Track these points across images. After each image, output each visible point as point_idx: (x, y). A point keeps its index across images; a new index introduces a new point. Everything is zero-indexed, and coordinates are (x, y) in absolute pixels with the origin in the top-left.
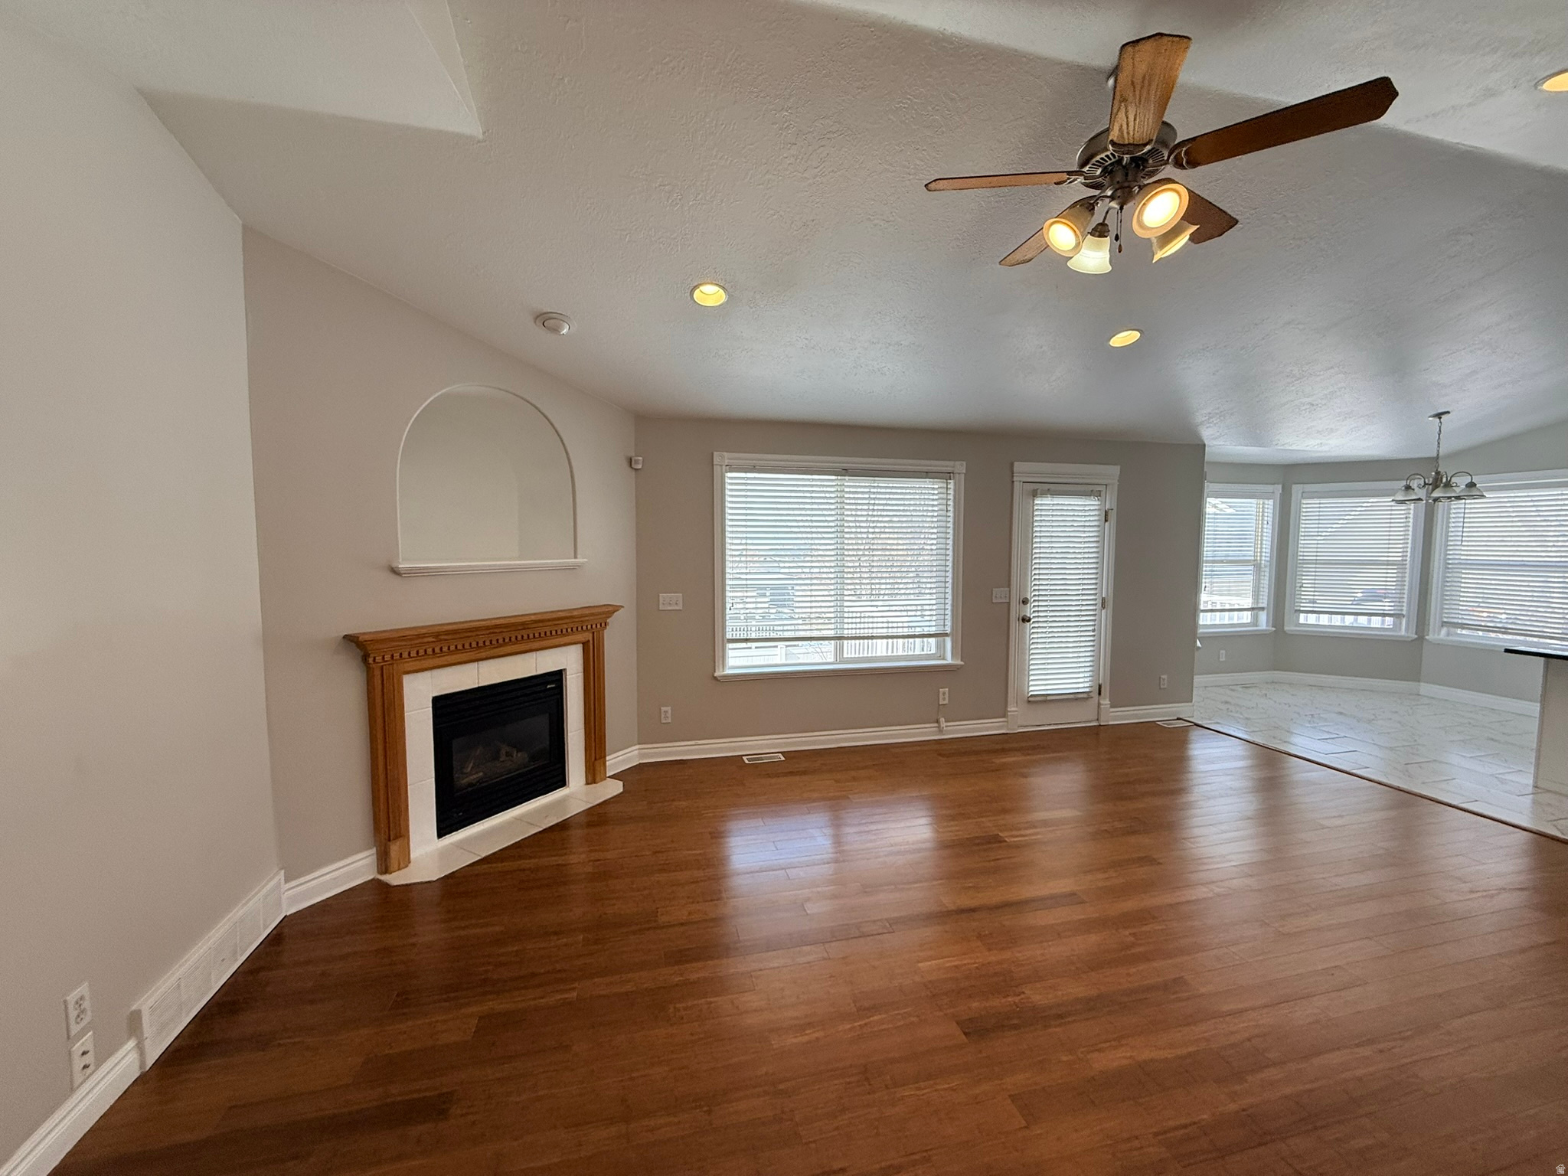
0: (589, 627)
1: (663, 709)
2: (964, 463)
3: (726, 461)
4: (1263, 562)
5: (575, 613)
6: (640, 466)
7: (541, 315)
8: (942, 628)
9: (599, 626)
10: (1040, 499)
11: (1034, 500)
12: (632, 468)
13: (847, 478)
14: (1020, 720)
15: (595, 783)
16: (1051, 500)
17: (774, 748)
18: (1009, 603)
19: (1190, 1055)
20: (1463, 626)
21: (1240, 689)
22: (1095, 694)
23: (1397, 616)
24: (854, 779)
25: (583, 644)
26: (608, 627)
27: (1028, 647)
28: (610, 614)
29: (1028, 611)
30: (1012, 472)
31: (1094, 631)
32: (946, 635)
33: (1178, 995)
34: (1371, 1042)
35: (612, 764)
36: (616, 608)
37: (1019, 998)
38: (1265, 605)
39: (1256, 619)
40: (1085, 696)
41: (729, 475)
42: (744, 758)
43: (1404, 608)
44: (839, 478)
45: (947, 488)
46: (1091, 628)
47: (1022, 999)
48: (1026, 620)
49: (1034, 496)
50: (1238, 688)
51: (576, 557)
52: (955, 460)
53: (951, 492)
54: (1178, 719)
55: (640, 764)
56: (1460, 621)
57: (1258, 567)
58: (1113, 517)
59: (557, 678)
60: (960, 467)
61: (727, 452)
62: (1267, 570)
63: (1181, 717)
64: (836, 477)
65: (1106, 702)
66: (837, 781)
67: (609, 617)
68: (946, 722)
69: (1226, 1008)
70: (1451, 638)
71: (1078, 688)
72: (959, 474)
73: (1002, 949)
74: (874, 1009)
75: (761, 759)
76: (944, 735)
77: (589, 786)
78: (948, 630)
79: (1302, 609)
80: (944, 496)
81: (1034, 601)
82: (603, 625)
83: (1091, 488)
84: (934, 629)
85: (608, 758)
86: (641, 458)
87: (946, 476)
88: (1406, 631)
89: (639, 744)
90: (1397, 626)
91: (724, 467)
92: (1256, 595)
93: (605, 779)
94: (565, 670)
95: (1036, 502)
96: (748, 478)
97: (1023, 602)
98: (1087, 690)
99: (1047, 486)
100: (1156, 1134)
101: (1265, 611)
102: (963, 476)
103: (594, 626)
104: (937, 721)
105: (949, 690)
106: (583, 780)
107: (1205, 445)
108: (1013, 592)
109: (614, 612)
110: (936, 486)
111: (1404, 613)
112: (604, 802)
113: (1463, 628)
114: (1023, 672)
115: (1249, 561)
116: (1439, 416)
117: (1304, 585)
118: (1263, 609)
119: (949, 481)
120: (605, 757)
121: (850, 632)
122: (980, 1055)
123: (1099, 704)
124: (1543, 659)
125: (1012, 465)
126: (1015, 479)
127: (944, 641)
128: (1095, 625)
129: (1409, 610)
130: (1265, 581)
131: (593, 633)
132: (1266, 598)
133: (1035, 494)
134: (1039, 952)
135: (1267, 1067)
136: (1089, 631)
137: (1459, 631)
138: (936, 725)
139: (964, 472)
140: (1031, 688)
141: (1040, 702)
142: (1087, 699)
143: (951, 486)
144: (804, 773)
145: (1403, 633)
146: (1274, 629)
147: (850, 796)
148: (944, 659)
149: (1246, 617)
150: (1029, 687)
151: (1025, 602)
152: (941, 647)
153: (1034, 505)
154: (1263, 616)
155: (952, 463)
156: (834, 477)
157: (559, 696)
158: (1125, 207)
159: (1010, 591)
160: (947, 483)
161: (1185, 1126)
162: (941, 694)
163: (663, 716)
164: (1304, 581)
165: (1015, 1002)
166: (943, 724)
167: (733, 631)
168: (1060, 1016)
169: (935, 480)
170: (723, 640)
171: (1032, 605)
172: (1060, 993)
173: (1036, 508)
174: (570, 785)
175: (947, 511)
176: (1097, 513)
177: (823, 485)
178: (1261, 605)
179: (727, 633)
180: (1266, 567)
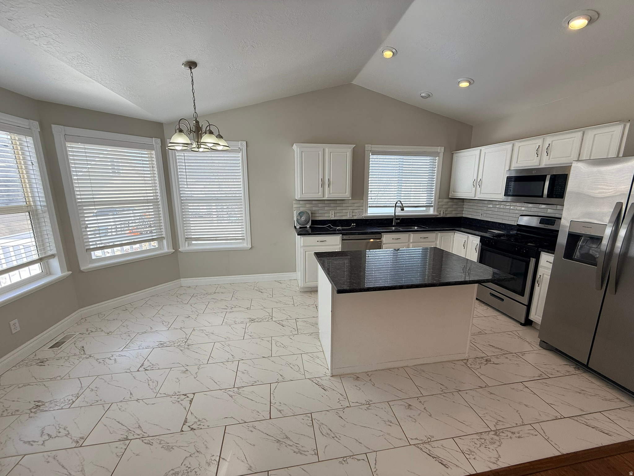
4: (39, 207)
23: (160, 239)
38: (54, 251)
39: (47, 269)
43: (164, 233)
56: (195, 237)
57: (33, 214)
70: (191, 248)
88: (166, 249)
90: (160, 247)
92: (40, 245)
101: (56, 258)
111: (164, 236)
113: (197, 240)
115: (20, 208)
117: (89, 226)
118: (53, 256)
129: (166, 234)
132: (53, 244)
137: (196, 243)
146: (71, 272)
149: (36, 269)
154: (55, 263)
164: (87, 222)
178: (50, 253)
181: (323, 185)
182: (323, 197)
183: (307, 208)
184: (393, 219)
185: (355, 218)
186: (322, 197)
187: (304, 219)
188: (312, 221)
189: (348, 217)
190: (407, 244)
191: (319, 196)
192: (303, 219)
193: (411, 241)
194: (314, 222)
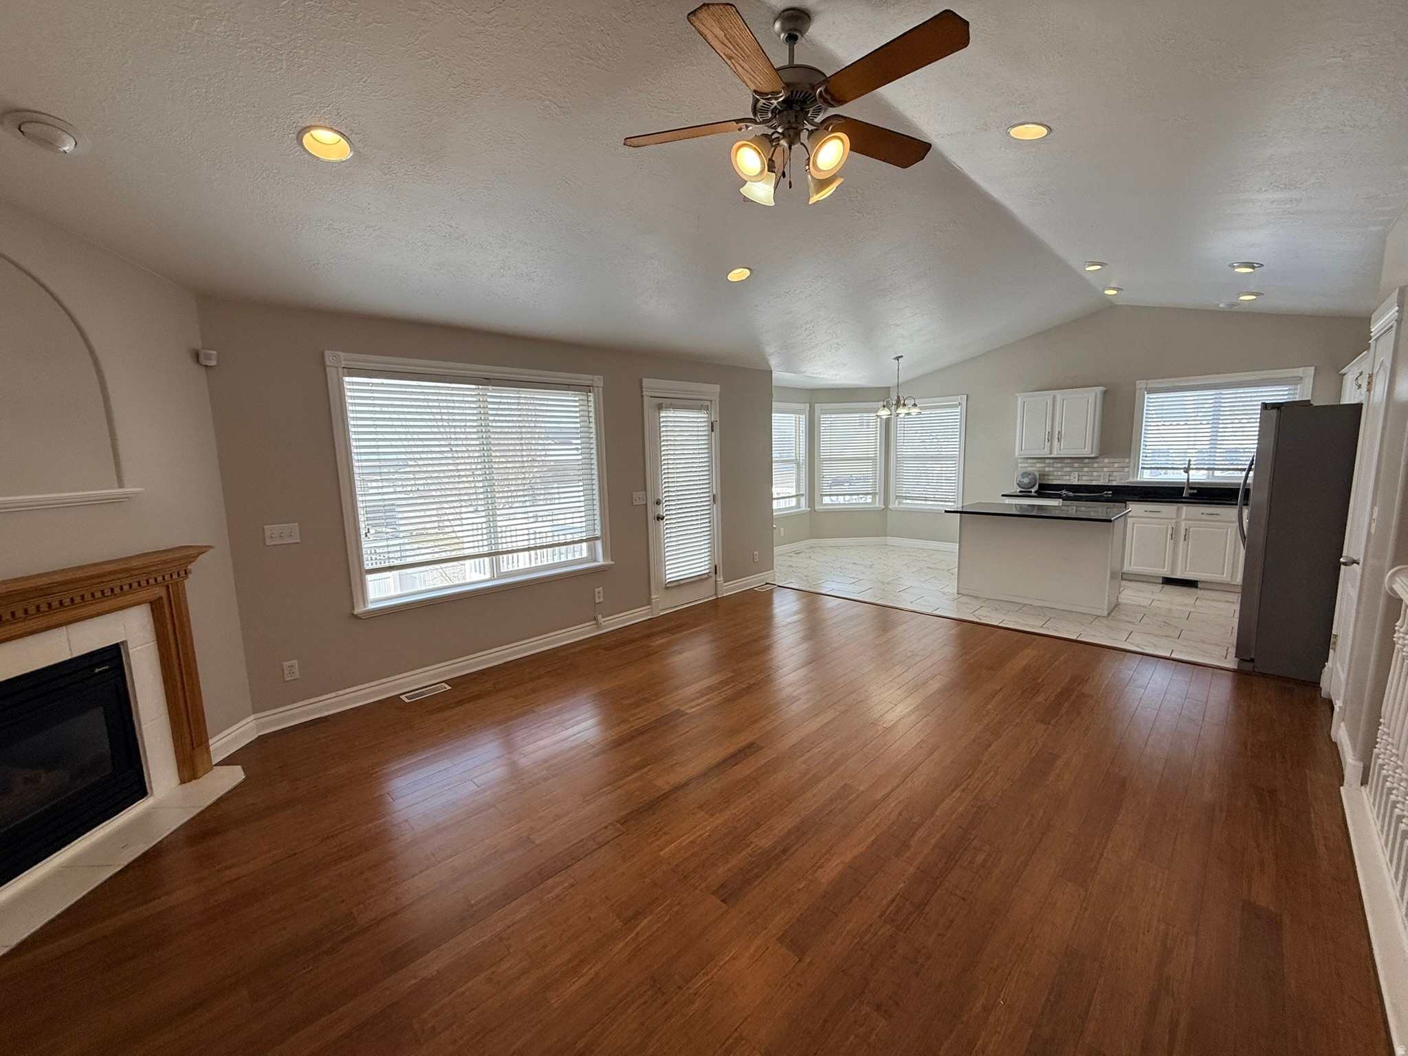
0: (160, 579)
1: (286, 664)
2: (602, 377)
3: (343, 362)
4: (801, 461)
5: (134, 563)
6: (213, 363)
7: (17, 110)
8: (592, 533)
9: (175, 576)
10: (665, 412)
11: (659, 413)
12: (201, 364)
13: (490, 388)
14: (663, 605)
15: (195, 779)
16: (673, 413)
17: (435, 679)
18: (646, 504)
19: (873, 843)
20: (906, 498)
21: (795, 555)
22: (713, 574)
23: (874, 494)
24: (534, 691)
25: (151, 603)
26: (190, 576)
27: (662, 541)
28: (191, 559)
29: (662, 510)
30: (641, 387)
31: (710, 522)
32: (597, 538)
33: (849, 799)
34: (957, 786)
35: (217, 749)
36: (201, 550)
37: (750, 848)
38: (803, 492)
39: (798, 502)
40: (706, 576)
41: (347, 379)
42: (401, 697)
43: (877, 489)
44: (480, 387)
45: (588, 401)
46: (707, 520)
47: (753, 848)
48: (660, 518)
49: (659, 409)
50: (792, 554)
51: (121, 486)
52: (593, 374)
53: (591, 404)
54: (766, 584)
55: (259, 736)
56: (904, 495)
57: (798, 464)
58: (717, 426)
59: (113, 656)
60: (598, 381)
61: (343, 352)
62: (804, 466)
63: (768, 582)
64: (477, 387)
65: (720, 579)
66: (516, 697)
67: (191, 562)
68: (603, 617)
69: (879, 796)
70: (902, 506)
71: (702, 571)
72: (597, 387)
73: (721, 811)
74: (638, 915)
75: (423, 694)
76: (602, 630)
77: (188, 785)
78: (598, 533)
79: (824, 493)
80: (586, 408)
81: (666, 501)
82: (182, 573)
83: (700, 403)
84: (584, 534)
85: (211, 742)
86: (215, 352)
87: (586, 388)
88: (879, 504)
89: (254, 713)
90: (873, 502)
91: (340, 370)
92: (798, 486)
93: (211, 769)
94: (124, 643)
95: (662, 415)
96: (373, 384)
97: (657, 503)
98: (707, 571)
99: (669, 401)
100: (880, 917)
101: (804, 497)
102: (601, 389)
103: (167, 577)
104: (595, 619)
105: (603, 589)
106: (176, 780)
107: (771, 371)
108: (649, 496)
109: (198, 556)
110: (577, 399)
111: (877, 491)
112: (221, 800)
113: (906, 499)
114: (661, 563)
115: (792, 461)
116: (898, 358)
118: (802, 495)
119: (589, 394)
120: (207, 741)
121: (504, 546)
122: (742, 915)
123: (716, 581)
124: (959, 515)
125: (641, 381)
126: (644, 393)
127: (594, 544)
128: (710, 517)
129: (880, 491)
130: (803, 475)
131: (167, 586)
132: (804, 487)
133: (660, 408)
134: (748, 803)
135: (917, 829)
136: (706, 522)
137: (905, 501)
138: (593, 622)
139: (602, 385)
140: (668, 577)
141: (676, 586)
142: (706, 579)
143: (591, 398)
144: (476, 697)
145: (877, 505)
146: (809, 509)
147: (534, 709)
148: (595, 561)
149: (794, 502)
150: (665, 575)
151: (658, 503)
152: (592, 550)
153: (660, 418)
154: (803, 500)
155: (590, 377)
156: (473, 387)
157: (119, 678)
158: (792, 147)
159: (646, 493)
160: (588, 396)
161: (893, 901)
162: (596, 594)
163: (286, 672)
164: (824, 473)
165: (749, 854)
166: (601, 620)
167: (372, 560)
168: (784, 851)
169: (577, 393)
170: (361, 572)
171: (664, 505)
172: (776, 831)
173: (662, 420)
174: (155, 793)
175: (589, 423)
176: (706, 424)
177: (463, 395)
178: (801, 493)
179: (366, 563)
180: (803, 464)
181: (1050, 440)
182: (1051, 454)
183: (1035, 468)
184: (1184, 488)
185: (1114, 483)
186: (1048, 453)
187: (1027, 482)
188: (1040, 485)
189: (1102, 482)
190: (1174, 521)
191: (1045, 453)
192: (1026, 480)
193: (1183, 517)
194: (1042, 487)
